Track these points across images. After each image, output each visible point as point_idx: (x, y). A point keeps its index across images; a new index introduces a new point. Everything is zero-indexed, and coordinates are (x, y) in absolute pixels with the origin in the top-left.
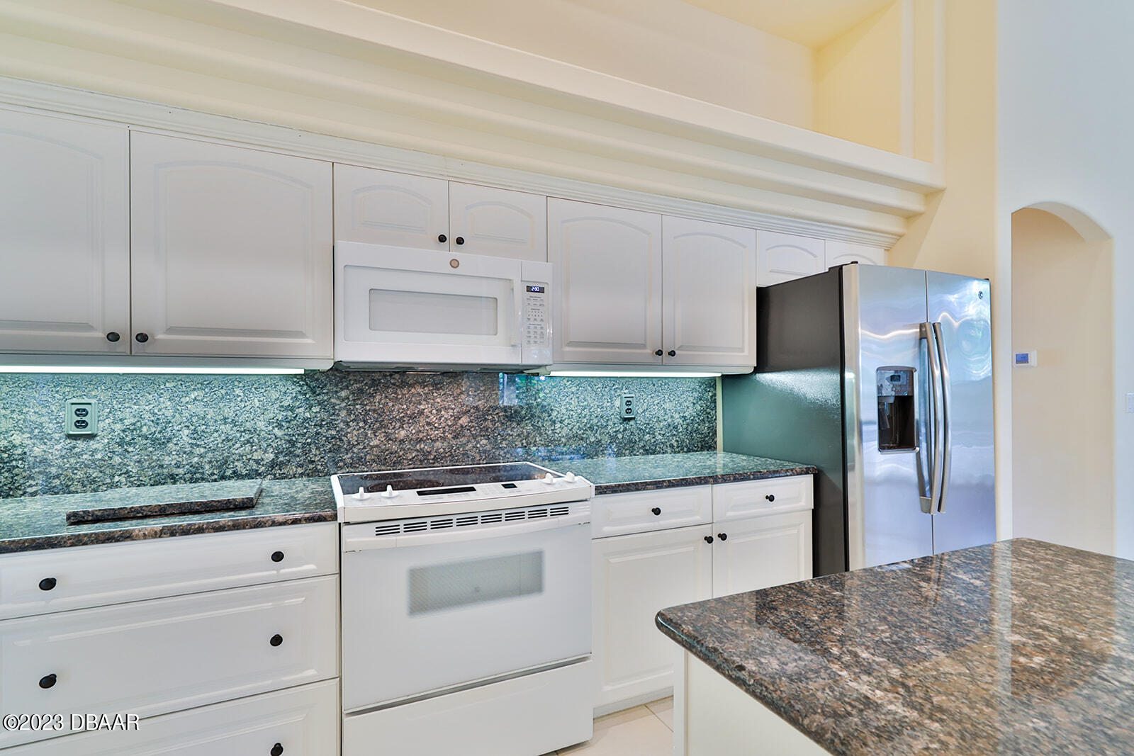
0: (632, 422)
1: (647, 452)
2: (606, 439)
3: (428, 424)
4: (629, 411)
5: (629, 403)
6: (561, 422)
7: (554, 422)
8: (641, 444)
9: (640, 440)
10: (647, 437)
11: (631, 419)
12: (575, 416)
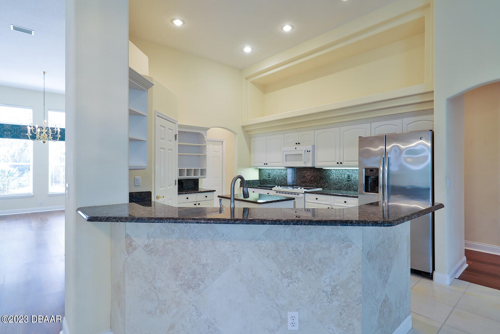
0: (350, 182)
1: (354, 191)
2: (343, 186)
3: (306, 178)
4: (349, 178)
5: (349, 176)
6: (332, 180)
7: (330, 180)
8: (353, 188)
9: (353, 187)
10: (355, 186)
11: (349, 181)
12: (335, 179)
